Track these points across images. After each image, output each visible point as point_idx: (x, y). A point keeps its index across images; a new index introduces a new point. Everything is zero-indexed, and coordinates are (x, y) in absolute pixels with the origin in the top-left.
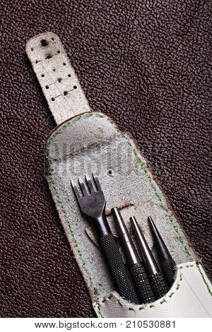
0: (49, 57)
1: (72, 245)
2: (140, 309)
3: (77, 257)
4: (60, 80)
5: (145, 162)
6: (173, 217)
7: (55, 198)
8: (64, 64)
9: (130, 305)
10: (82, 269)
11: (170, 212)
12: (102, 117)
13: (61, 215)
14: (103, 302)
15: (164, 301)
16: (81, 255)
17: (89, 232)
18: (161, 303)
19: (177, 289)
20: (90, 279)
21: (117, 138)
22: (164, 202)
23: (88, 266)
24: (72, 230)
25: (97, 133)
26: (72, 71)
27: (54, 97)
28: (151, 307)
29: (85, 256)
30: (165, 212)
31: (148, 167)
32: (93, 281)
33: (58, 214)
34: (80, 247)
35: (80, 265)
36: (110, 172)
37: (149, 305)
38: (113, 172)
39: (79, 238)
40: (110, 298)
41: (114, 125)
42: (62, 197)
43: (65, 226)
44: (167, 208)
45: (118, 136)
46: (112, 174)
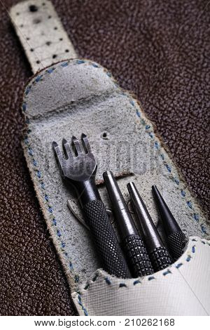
0: (37, 22)
1: (49, 223)
2: (135, 283)
3: (55, 237)
4: (48, 44)
5: (151, 125)
6: (186, 191)
7: (31, 166)
8: (56, 29)
9: (120, 281)
10: (60, 252)
11: (182, 185)
12: (97, 67)
13: (37, 187)
14: (85, 288)
15: (169, 272)
16: (60, 236)
17: (73, 205)
18: (165, 274)
19: (188, 261)
20: (71, 265)
21: (115, 94)
22: (175, 174)
23: (69, 249)
24: (51, 205)
25: (89, 83)
26: (64, 35)
27: (40, 59)
28: (150, 279)
29: (66, 236)
30: (176, 185)
31: (155, 132)
32: (75, 267)
33: (33, 185)
34: (59, 225)
35: (58, 247)
36: (105, 135)
37: (147, 277)
38: (108, 134)
39: (60, 214)
40: (94, 280)
41: (112, 78)
42: (41, 164)
43: (41, 200)
44: (178, 180)
45: (117, 92)
46: (107, 137)
